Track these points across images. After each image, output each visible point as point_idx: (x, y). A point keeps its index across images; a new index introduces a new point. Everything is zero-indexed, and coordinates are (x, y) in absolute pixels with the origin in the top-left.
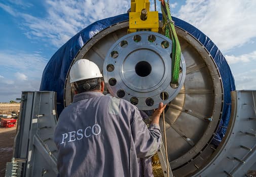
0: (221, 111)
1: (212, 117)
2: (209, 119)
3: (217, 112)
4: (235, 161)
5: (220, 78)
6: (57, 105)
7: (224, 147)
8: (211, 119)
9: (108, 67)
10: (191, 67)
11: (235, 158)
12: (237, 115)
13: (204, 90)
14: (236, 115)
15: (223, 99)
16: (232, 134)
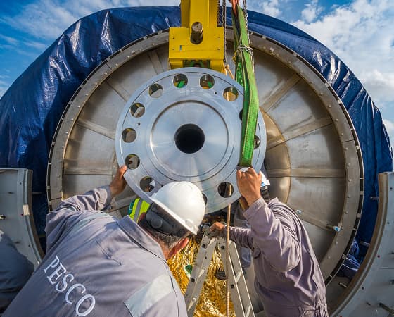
0: (359, 212)
1: (340, 224)
2: (335, 228)
3: (351, 213)
4: (381, 309)
5: (359, 147)
6: (33, 195)
7: (361, 283)
8: (338, 228)
9: (125, 133)
10: (303, 124)
11: (381, 305)
12: (387, 220)
13: (329, 171)
14: (385, 219)
15: (361, 189)
16: (376, 257)
